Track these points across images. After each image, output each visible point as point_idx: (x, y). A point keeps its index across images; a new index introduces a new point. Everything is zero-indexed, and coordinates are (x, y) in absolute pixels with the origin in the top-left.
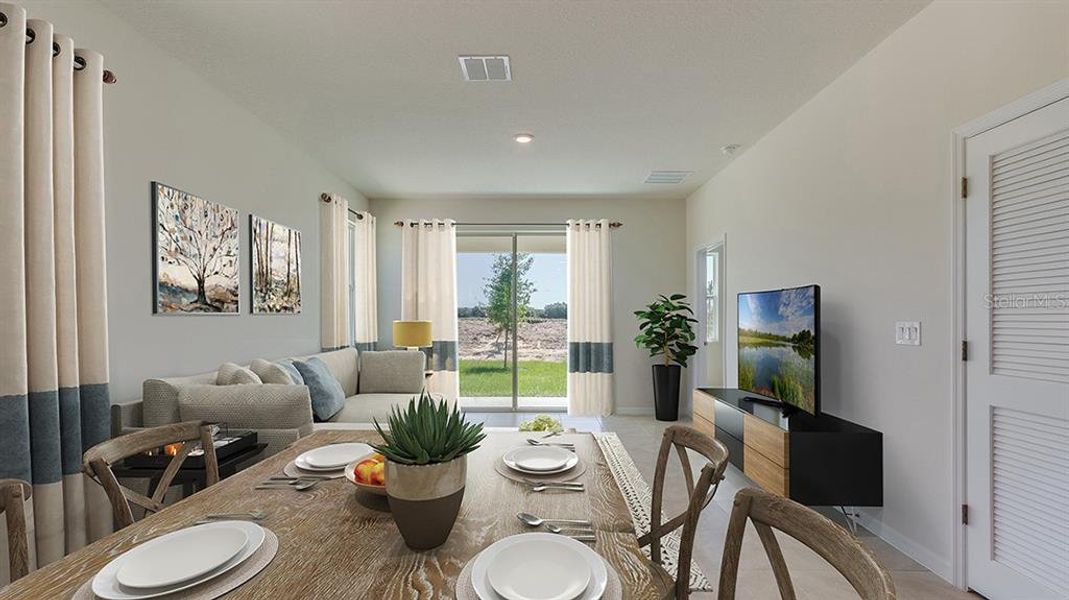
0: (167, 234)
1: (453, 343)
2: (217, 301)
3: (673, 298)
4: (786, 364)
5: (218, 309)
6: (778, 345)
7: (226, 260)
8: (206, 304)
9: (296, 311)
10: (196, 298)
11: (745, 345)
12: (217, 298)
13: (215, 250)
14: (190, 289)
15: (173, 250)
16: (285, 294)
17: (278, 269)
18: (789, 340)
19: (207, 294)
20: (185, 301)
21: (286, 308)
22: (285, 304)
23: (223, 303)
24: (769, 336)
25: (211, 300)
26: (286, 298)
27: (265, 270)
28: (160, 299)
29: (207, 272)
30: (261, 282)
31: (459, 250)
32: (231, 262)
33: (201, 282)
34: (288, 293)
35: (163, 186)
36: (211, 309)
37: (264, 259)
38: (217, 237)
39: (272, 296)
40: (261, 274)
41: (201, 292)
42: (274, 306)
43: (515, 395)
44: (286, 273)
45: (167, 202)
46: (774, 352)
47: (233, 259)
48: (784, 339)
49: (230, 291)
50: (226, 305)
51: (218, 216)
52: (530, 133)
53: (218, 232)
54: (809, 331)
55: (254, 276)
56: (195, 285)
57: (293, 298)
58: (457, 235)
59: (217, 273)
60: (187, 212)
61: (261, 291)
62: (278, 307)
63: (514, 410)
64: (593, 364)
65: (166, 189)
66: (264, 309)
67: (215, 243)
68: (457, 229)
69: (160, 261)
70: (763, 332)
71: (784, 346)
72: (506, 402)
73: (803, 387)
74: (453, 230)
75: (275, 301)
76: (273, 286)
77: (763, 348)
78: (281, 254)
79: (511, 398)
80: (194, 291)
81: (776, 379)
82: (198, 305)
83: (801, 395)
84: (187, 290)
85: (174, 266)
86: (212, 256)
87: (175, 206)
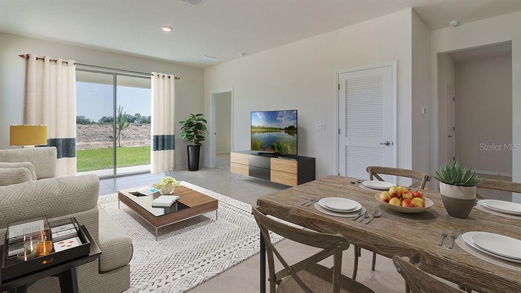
1: (73, 140)
3: (196, 116)
4: (281, 138)
6: (276, 132)
11: (255, 132)
18: (283, 130)
24: (272, 128)
31: (77, 79)
43: (115, 167)
46: (274, 134)
48: (280, 129)
52: (170, 26)
54: (294, 126)
58: (77, 71)
63: (115, 177)
64: (165, 146)
68: (77, 67)
70: (268, 127)
71: (280, 132)
72: (109, 172)
73: (291, 146)
77: (266, 133)
79: (113, 169)
81: (275, 144)
83: (289, 149)
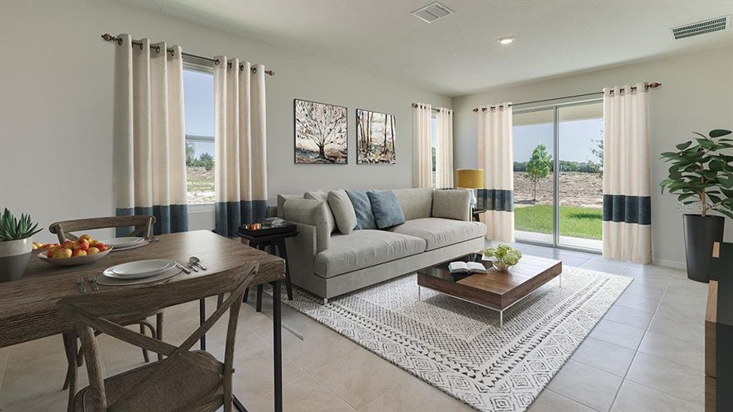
0: (301, 124)
2: (332, 157)
5: (333, 162)
7: (338, 135)
8: (325, 158)
9: (391, 162)
10: (318, 155)
12: (332, 155)
13: (331, 130)
14: (314, 151)
15: (304, 131)
16: (383, 153)
17: (377, 138)
19: (326, 153)
20: (311, 157)
21: (383, 161)
22: (382, 159)
23: (336, 158)
25: (328, 156)
26: (383, 155)
27: (366, 139)
28: (297, 156)
29: (326, 142)
30: (365, 146)
31: (514, 124)
32: (342, 136)
33: (321, 147)
34: (385, 152)
35: (299, 100)
36: (328, 162)
37: (366, 134)
38: (331, 123)
39: (372, 154)
40: (363, 142)
41: (322, 152)
42: (373, 160)
43: (555, 234)
44: (383, 141)
45: (301, 108)
47: (343, 134)
49: (341, 152)
50: (338, 160)
51: (333, 112)
53: (333, 121)
55: (359, 143)
56: (318, 149)
57: (389, 155)
58: (513, 113)
59: (332, 142)
60: (313, 112)
61: (364, 151)
62: (377, 160)
64: (627, 216)
65: (300, 102)
66: (366, 162)
67: (331, 126)
68: (513, 109)
69: (297, 137)
74: (510, 110)
75: (373, 157)
76: (373, 148)
78: (378, 130)
80: (317, 152)
82: (320, 159)
84: (313, 152)
85: (305, 140)
86: (329, 134)
87: (306, 110)
